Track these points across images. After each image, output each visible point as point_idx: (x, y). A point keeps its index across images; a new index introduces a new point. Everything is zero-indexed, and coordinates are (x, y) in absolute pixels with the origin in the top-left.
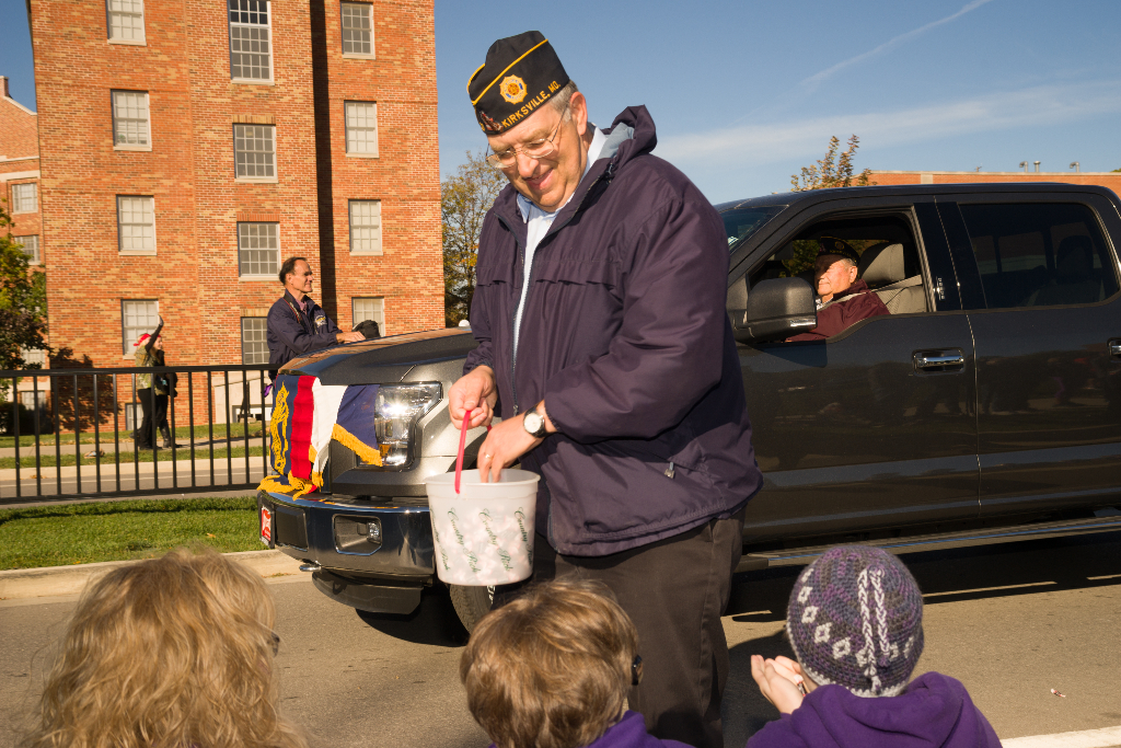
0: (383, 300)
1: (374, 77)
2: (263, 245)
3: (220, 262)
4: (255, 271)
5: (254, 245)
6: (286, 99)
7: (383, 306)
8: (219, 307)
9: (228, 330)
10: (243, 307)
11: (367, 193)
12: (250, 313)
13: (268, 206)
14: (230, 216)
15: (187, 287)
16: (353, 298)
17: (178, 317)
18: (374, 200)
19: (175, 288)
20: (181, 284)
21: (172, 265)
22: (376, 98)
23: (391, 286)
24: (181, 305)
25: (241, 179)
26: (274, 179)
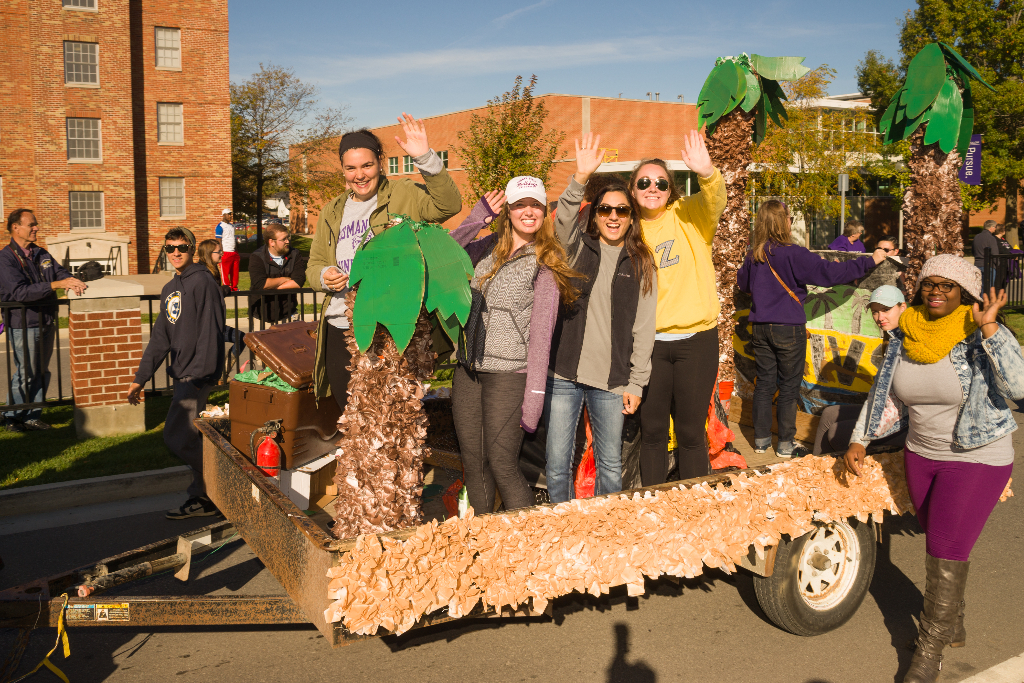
0: (184, 180)
1: (179, 10)
2: (88, 135)
3: (52, 148)
4: (81, 155)
5: (80, 135)
6: (108, 23)
7: (184, 184)
8: (51, 184)
9: (57, 201)
10: (71, 184)
11: (172, 97)
12: (76, 188)
13: (92, 105)
14: (60, 113)
15: (25, 167)
16: (160, 177)
17: (18, 190)
18: (177, 104)
19: (15, 167)
20: (20, 164)
21: (12, 149)
22: (180, 26)
23: (190, 169)
24: (21, 181)
25: (70, 84)
26: (97, 85)
